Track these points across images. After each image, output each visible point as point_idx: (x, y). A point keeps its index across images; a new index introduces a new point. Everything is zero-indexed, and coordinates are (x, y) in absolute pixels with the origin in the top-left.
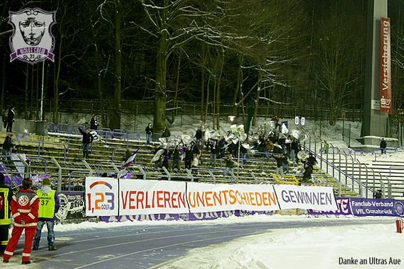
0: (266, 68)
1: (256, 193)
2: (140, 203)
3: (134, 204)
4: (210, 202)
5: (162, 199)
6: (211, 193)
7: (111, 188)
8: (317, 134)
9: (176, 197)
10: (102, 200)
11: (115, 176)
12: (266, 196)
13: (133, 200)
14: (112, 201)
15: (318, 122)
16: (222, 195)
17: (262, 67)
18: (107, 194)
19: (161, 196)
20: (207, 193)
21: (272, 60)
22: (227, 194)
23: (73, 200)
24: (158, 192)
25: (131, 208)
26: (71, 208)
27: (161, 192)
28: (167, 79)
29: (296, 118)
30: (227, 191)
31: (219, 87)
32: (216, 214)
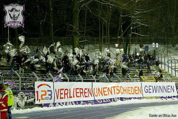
0: (135, 16)
1: (131, 87)
2: (66, 95)
3: (63, 96)
4: (105, 93)
5: (78, 93)
6: (106, 88)
7: (50, 87)
8: (165, 52)
9: (86, 91)
10: (45, 95)
11: (51, 81)
12: (137, 89)
13: (62, 94)
14: (51, 95)
15: (166, 45)
16: (113, 89)
17: (133, 15)
18: (48, 91)
19: (78, 91)
20: (104, 88)
21: (138, 11)
22: (115, 88)
23: (28, 95)
24: (76, 89)
25: (61, 98)
26: (27, 100)
27: (78, 89)
28: (79, 24)
29: (153, 44)
30: (115, 87)
31: (109, 28)
32: (109, 100)
